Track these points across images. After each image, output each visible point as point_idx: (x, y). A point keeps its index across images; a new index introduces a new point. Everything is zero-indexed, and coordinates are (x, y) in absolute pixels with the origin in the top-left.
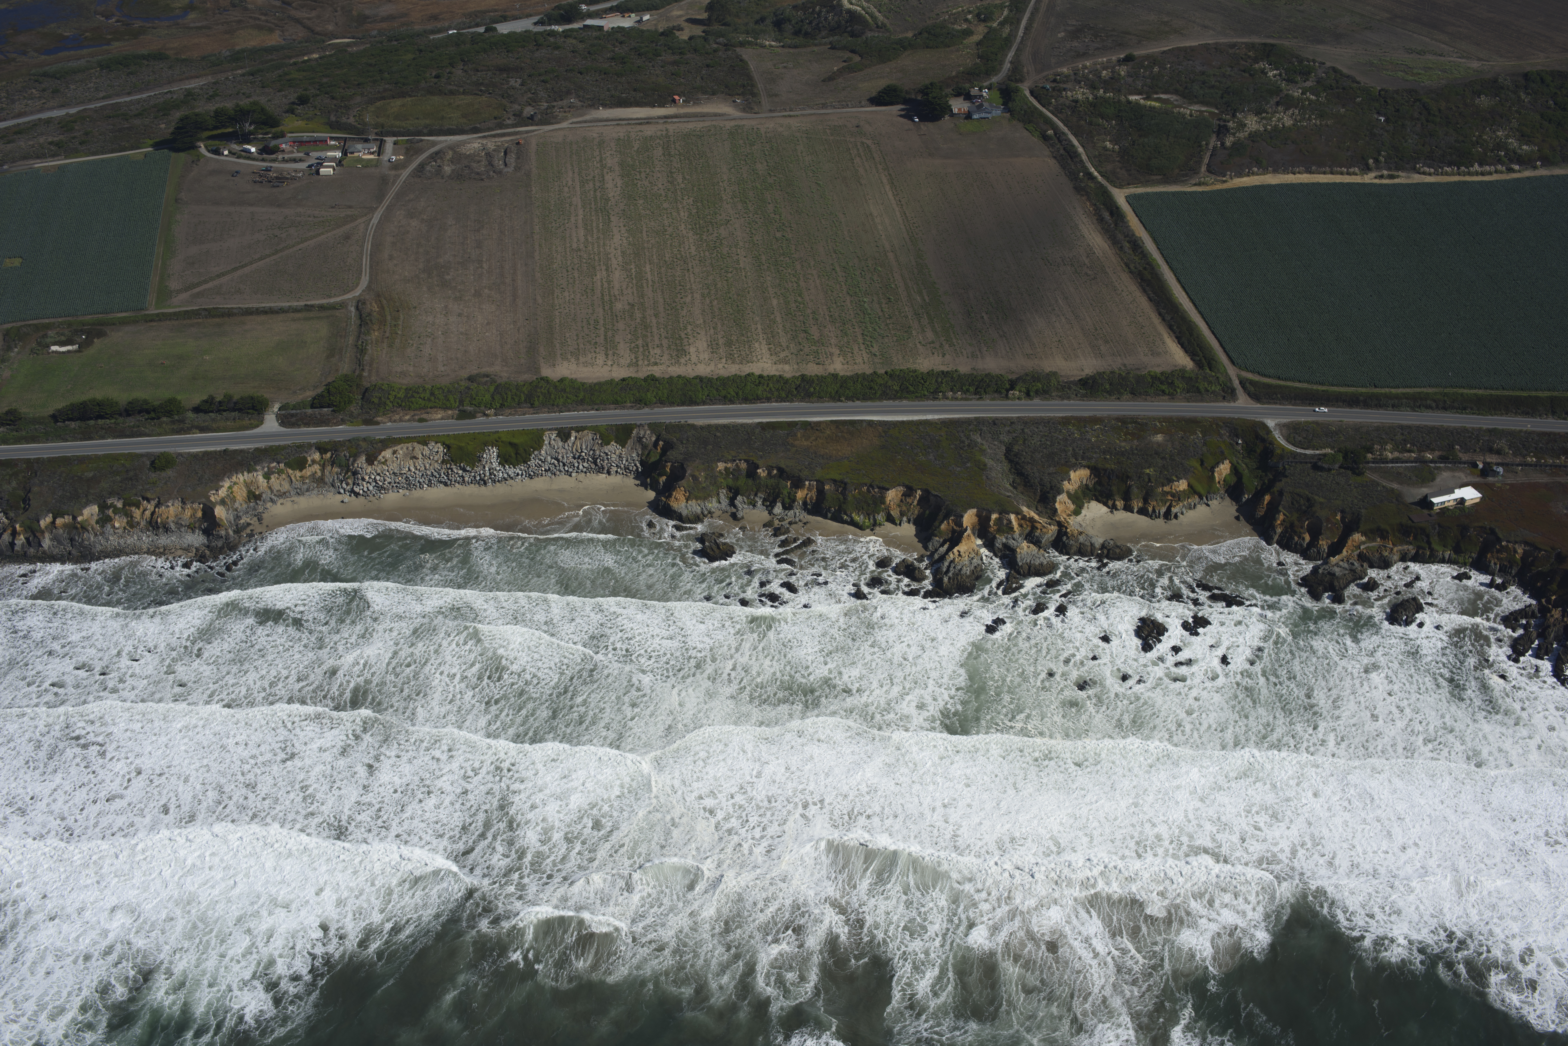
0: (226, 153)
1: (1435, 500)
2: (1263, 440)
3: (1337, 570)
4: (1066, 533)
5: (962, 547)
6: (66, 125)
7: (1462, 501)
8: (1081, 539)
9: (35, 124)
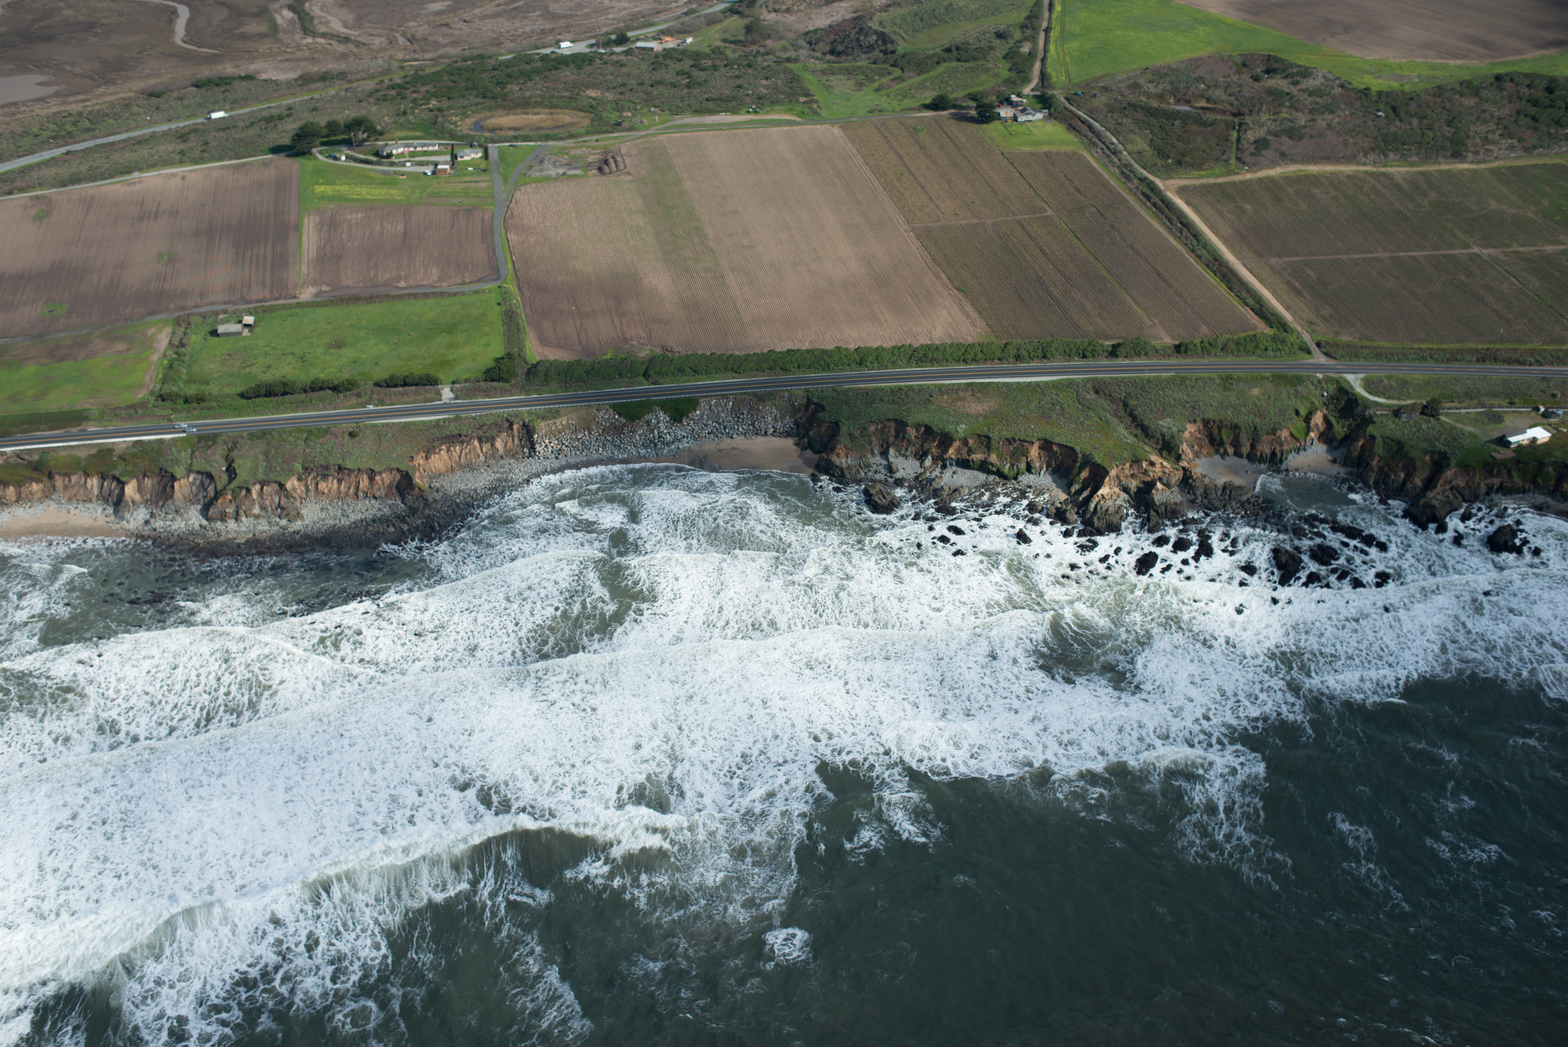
0: (343, 158)
1: (1512, 439)
2: (1347, 392)
3: (1434, 502)
4: (1191, 477)
5: (1104, 491)
6: (182, 136)
7: (1534, 439)
8: (1207, 480)
9: (153, 135)
